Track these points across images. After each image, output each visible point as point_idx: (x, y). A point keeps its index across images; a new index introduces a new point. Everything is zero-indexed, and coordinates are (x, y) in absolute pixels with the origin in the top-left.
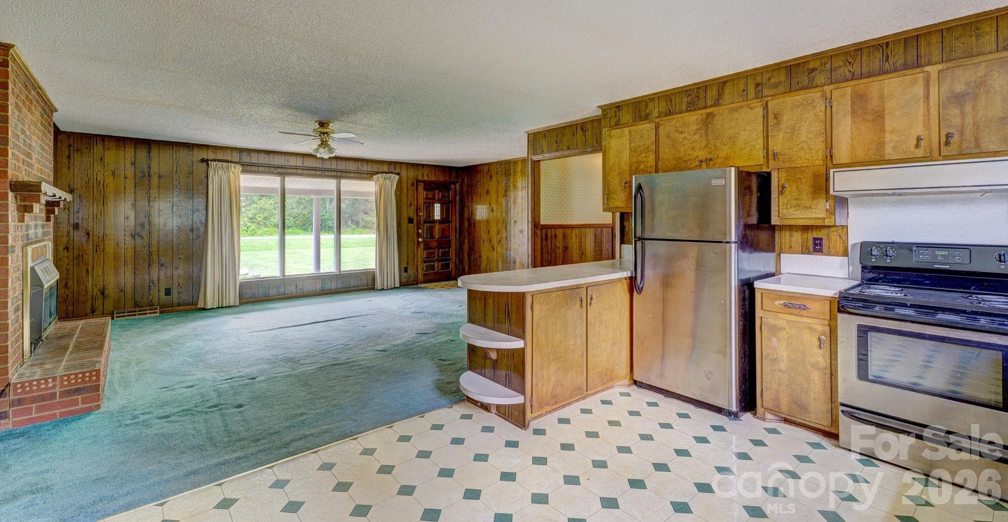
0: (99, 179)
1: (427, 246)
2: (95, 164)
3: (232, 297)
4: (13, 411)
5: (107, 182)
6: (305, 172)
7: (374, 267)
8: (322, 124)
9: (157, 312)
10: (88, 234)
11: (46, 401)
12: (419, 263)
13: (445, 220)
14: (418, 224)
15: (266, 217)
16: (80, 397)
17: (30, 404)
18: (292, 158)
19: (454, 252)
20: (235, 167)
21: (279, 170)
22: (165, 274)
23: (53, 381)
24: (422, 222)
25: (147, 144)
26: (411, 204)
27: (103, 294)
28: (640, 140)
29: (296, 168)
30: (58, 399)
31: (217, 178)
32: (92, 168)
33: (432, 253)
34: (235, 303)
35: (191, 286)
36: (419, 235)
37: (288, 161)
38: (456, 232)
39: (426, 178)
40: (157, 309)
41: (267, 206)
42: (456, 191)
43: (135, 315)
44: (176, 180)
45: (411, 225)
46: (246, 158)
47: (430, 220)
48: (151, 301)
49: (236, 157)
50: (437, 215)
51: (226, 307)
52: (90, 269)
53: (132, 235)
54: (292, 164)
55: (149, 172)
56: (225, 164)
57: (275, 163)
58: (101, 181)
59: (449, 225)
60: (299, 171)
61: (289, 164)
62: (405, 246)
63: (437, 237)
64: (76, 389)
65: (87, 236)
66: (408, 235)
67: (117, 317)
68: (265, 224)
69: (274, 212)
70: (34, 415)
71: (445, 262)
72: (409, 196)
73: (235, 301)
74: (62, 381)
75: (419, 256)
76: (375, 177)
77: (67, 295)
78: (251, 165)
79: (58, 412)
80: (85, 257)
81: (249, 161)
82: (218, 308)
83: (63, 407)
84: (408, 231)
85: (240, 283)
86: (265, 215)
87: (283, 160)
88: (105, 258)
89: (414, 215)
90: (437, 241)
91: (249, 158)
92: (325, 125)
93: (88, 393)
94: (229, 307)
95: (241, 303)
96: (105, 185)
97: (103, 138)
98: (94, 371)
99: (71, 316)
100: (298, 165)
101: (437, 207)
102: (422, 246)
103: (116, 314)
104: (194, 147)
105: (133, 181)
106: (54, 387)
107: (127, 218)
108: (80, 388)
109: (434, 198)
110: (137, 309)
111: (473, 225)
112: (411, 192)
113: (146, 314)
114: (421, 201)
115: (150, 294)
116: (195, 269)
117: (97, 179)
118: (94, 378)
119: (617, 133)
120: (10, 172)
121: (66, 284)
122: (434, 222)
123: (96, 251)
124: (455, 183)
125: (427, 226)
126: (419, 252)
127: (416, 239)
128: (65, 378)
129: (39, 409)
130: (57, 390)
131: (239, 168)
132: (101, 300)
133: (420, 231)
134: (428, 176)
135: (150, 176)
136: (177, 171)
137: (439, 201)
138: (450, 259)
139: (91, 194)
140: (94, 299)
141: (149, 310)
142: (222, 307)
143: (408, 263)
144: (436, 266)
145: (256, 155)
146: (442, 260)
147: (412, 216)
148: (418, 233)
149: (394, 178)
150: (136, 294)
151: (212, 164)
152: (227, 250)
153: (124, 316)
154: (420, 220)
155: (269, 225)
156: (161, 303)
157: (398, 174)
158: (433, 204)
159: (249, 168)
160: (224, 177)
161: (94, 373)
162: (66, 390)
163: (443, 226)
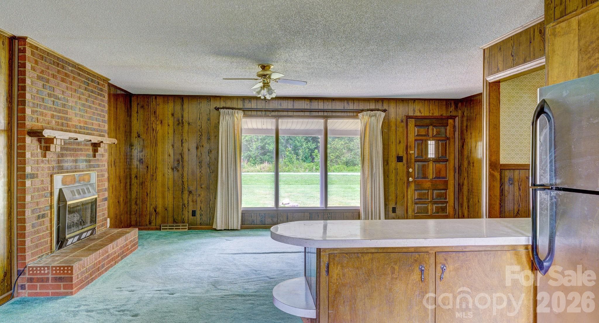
0: (153, 127)
1: (419, 187)
2: (151, 116)
3: (236, 223)
4: (28, 285)
5: (158, 129)
6: (295, 114)
7: (360, 206)
8: (264, 67)
9: (186, 228)
10: (148, 167)
11: (43, 282)
12: (409, 204)
13: (441, 159)
14: (407, 163)
15: (338, 156)
16: (62, 284)
17: (36, 283)
18: (284, 102)
19: (452, 194)
20: (238, 113)
21: (273, 114)
22: (192, 199)
23: (48, 269)
24: (413, 161)
25: (181, 99)
26: (400, 142)
27: (155, 211)
28: (592, 34)
29: (287, 110)
30: (50, 283)
31: (225, 122)
32: (150, 119)
33: (425, 194)
34: (237, 227)
35: (209, 210)
36: (408, 174)
37: (281, 105)
38: (455, 172)
39: (418, 114)
40: (186, 226)
41: (338, 146)
42: (454, 127)
43: (173, 229)
44: (199, 125)
45: (400, 163)
46: (248, 105)
47: (422, 159)
48: (184, 219)
49: (240, 105)
50: (431, 153)
51: (231, 230)
52: (148, 192)
53: (172, 168)
54: (284, 108)
55: (182, 121)
56: (230, 111)
57: (270, 107)
58: (155, 129)
59: (446, 165)
60: (290, 114)
61: (281, 108)
62: (393, 185)
63: (431, 177)
64: (60, 277)
65: (147, 168)
66: (397, 174)
67: (163, 229)
68: (337, 161)
69: (344, 151)
70: (38, 291)
71: (440, 205)
72: (398, 133)
73: (237, 226)
74: (52, 270)
75: (409, 197)
76: (360, 115)
77: (137, 210)
78: (251, 110)
79: (50, 291)
80: (146, 183)
81: (250, 107)
82: (226, 230)
83: (53, 289)
84: (396, 169)
85: (243, 211)
86: (337, 154)
87: (277, 104)
88: (157, 185)
89: (403, 153)
90: (431, 181)
91: (250, 104)
92: (266, 68)
93: (66, 282)
94: (233, 230)
95: (242, 228)
96: (157, 131)
97: (156, 96)
98: (70, 266)
99: (139, 225)
100: (289, 108)
101: (431, 145)
102: (413, 186)
103: (163, 226)
104: (211, 98)
105: (172, 128)
106: (48, 273)
107: (170, 156)
108: (62, 277)
109: (427, 135)
110: (175, 225)
111: (472, 164)
112: (400, 130)
113: (179, 229)
114: (412, 138)
115: (183, 214)
116: (212, 197)
117: (152, 127)
118: (70, 272)
119: (562, 28)
120: (27, 123)
121: (136, 202)
122: (428, 160)
123: (152, 180)
124: (453, 118)
125: (418, 165)
126: (409, 193)
127: (405, 179)
128: (54, 268)
129: (42, 287)
130: (50, 276)
131: (241, 114)
132: (154, 216)
133: (411, 170)
134: (420, 111)
135: (183, 123)
136: (199, 118)
137: (433, 138)
138: (447, 202)
139: (149, 138)
140: (151, 214)
141: (182, 226)
142: (228, 230)
143: (396, 204)
144: (429, 208)
145: (255, 101)
146: (436, 203)
147: (401, 154)
148: (408, 172)
149: (380, 115)
150: (175, 213)
151: (222, 111)
152: (232, 182)
153: (167, 229)
154: (411, 159)
155: (340, 163)
156: (190, 222)
157: (384, 111)
158: (426, 141)
159: (248, 112)
160: (230, 122)
161: (70, 268)
162: (55, 277)
163: (438, 165)
